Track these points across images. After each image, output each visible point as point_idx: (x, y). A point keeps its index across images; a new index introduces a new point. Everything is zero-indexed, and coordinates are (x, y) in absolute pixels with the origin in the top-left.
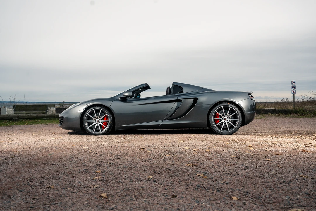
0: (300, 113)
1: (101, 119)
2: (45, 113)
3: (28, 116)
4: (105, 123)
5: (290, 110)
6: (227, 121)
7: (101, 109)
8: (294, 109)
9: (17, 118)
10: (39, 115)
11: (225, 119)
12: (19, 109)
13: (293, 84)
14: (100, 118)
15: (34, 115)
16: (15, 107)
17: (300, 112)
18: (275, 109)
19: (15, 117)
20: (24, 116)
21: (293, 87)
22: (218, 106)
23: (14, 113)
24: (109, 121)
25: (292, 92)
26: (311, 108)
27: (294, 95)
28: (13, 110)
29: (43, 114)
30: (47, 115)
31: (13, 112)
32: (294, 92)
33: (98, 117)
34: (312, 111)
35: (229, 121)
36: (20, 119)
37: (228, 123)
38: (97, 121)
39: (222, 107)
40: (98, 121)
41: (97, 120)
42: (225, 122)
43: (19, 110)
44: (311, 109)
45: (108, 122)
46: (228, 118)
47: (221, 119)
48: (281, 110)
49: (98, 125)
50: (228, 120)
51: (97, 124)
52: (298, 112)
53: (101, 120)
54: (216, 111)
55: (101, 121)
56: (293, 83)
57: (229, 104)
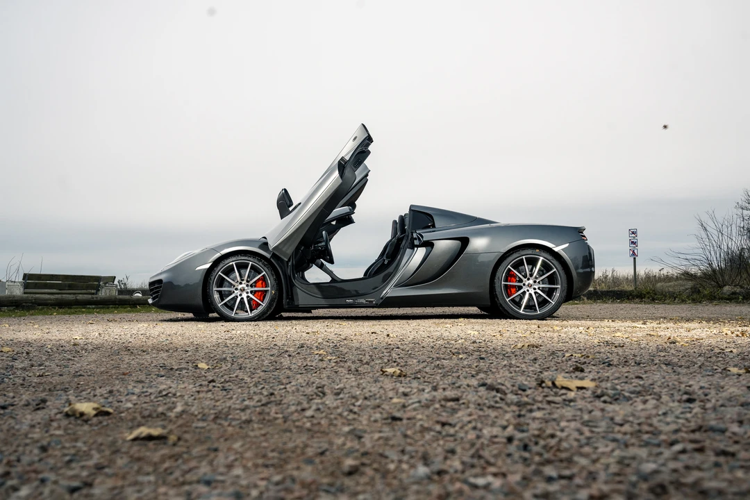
0: (649, 298)
1: (250, 284)
2: (93, 294)
3: (57, 299)
4: (260, 293)
5: (626, 292)
6: (535, 289)
7: (251, 263)
8: (635, 289)
9: (32, 303)
10: (80, 297)
11: (530, 286)
12: (36, 283)
13: (633, 235)
14: (248, 281)
15: (71, 297)
16: (27, 278)
17: (647, 296)
18: (594, 291)
19: (26, 301)
20: (47, 300)
21: (633, 243)
22: (515, 255)
23: (25, 293)
24: (269, 289)
25: (631, 252)
26: (670, 286)
27: (635, 258)
28: (22, 285)
29: (90, 296)
30: (99, 299)
31: (22, 289)
32: (634, 254)
33: (243, 280)
34: (674, 293)
35: (539, 288)
36: (39, 305)
37: (535, 293)
38: (241, 290)
39: (524, 257)
40: (243, 290)
41: (240, 287)
42: (530, 292)
43: (36, 286)
44: (671, 289)
45: (266, 291)
46: (535, 282)
47: (522, 284)
48: (608, 292)
49: (242, 298)
50: (536, 287)
51: (241, 295)
52: (645, 295)
53: (249, 287)
54: (509, 266)
55: (249, 289)
56: (633, 233)
57: (537, 251)
